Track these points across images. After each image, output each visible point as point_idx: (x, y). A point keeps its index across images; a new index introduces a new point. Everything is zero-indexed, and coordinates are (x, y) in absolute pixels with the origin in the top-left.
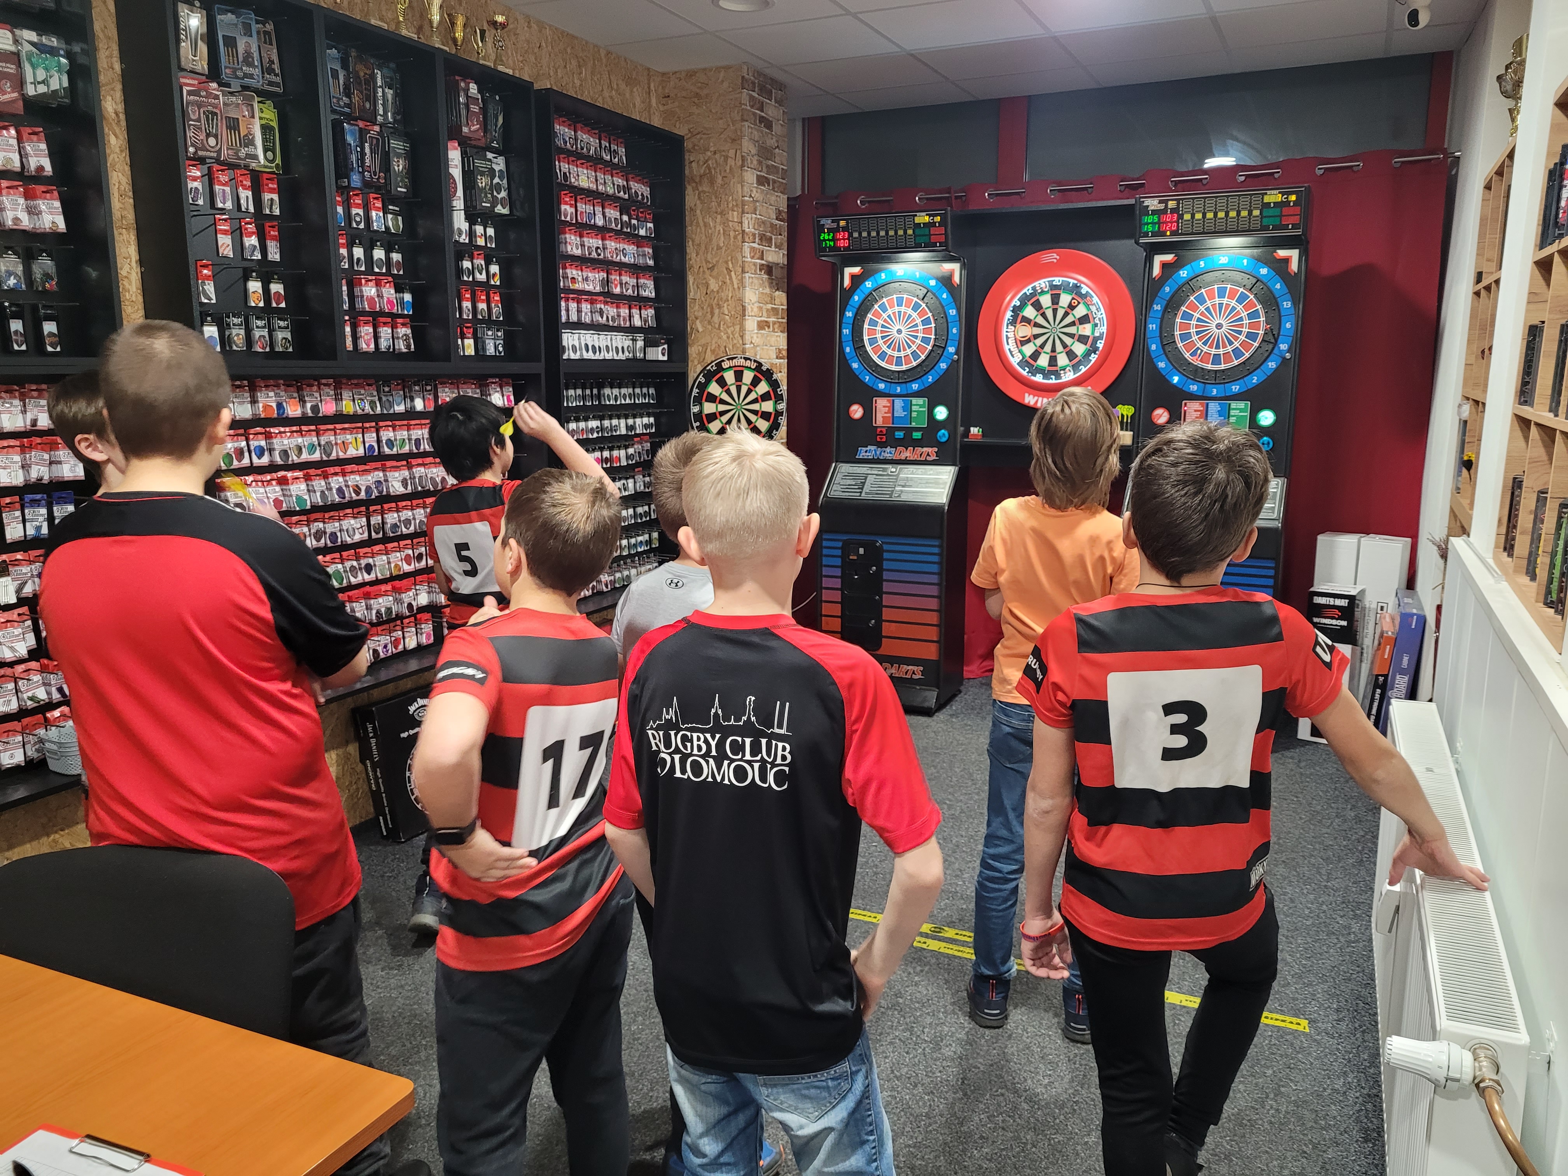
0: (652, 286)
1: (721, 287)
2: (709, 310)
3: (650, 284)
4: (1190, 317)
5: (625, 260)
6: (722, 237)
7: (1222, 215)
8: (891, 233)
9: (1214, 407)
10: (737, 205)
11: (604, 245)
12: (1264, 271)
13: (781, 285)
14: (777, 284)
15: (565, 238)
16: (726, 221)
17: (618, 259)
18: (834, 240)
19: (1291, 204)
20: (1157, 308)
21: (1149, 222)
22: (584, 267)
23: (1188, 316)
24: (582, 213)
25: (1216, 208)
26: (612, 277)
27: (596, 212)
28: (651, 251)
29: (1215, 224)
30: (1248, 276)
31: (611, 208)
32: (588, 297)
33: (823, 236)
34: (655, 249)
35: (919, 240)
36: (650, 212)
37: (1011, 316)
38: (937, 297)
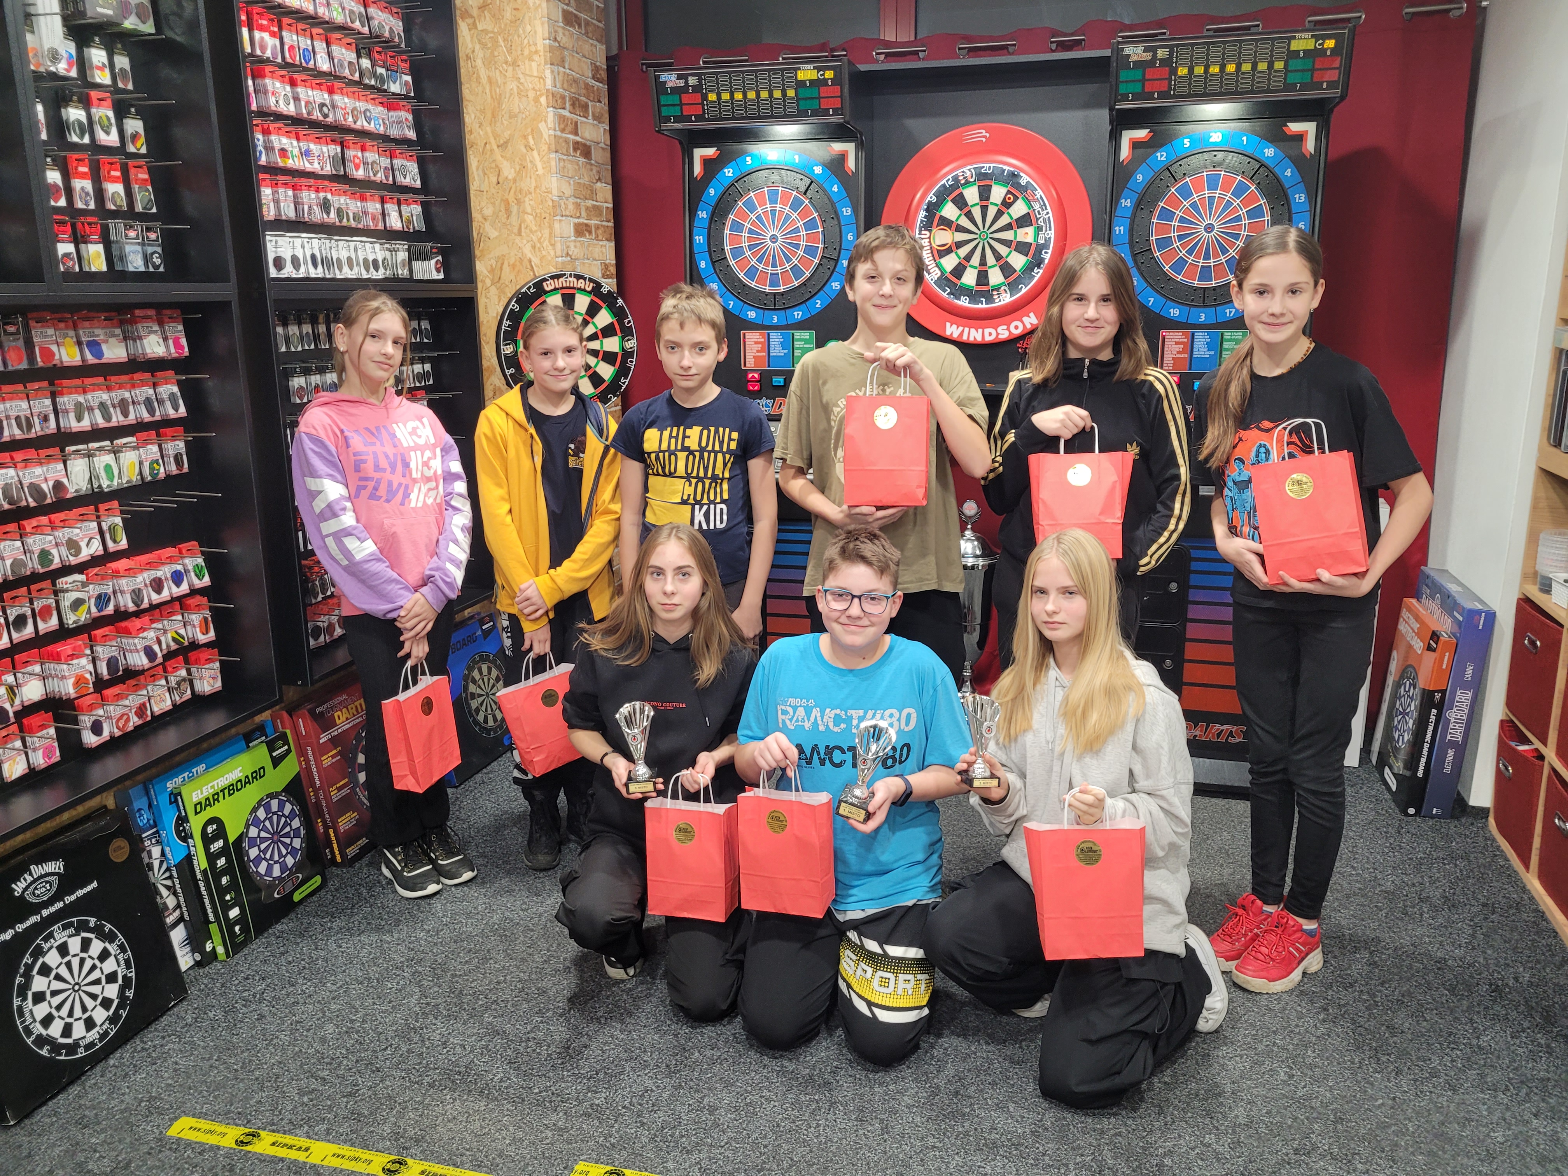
0: (416, 170)
1: (518, 173)
3: (413, 167)
4: (1171, 216)
5: (371, 127)
6: (516, 100)
7: (1231, 68)
8: (764, 94)
9: (1201, 337)
10: (536, 52)
11: (332, 101)
12: (1269, 152)
13: (603, 173)
14: (599, 172)
15: (265, 86)
16: (521, 76)
17: (358, 126)
18: (681, 105)
19: (1329, 53)
20: (1126, 203)
21: (1130, 79)
22: (301, 134)
23: (1167, 215)
24: (291, 48)
25: (1223, 59)
26: (350, 153)
27: (317, 50)
28: (410, 117)
29: (1221, 82)
30: (1249, 160)
31: (341, 46)
32: (312, 182)
33: (664, 100)
34: (416, 114)
35: (803, 105)
36: (404, 57)
37: (925, 217)
38: (824, 190)
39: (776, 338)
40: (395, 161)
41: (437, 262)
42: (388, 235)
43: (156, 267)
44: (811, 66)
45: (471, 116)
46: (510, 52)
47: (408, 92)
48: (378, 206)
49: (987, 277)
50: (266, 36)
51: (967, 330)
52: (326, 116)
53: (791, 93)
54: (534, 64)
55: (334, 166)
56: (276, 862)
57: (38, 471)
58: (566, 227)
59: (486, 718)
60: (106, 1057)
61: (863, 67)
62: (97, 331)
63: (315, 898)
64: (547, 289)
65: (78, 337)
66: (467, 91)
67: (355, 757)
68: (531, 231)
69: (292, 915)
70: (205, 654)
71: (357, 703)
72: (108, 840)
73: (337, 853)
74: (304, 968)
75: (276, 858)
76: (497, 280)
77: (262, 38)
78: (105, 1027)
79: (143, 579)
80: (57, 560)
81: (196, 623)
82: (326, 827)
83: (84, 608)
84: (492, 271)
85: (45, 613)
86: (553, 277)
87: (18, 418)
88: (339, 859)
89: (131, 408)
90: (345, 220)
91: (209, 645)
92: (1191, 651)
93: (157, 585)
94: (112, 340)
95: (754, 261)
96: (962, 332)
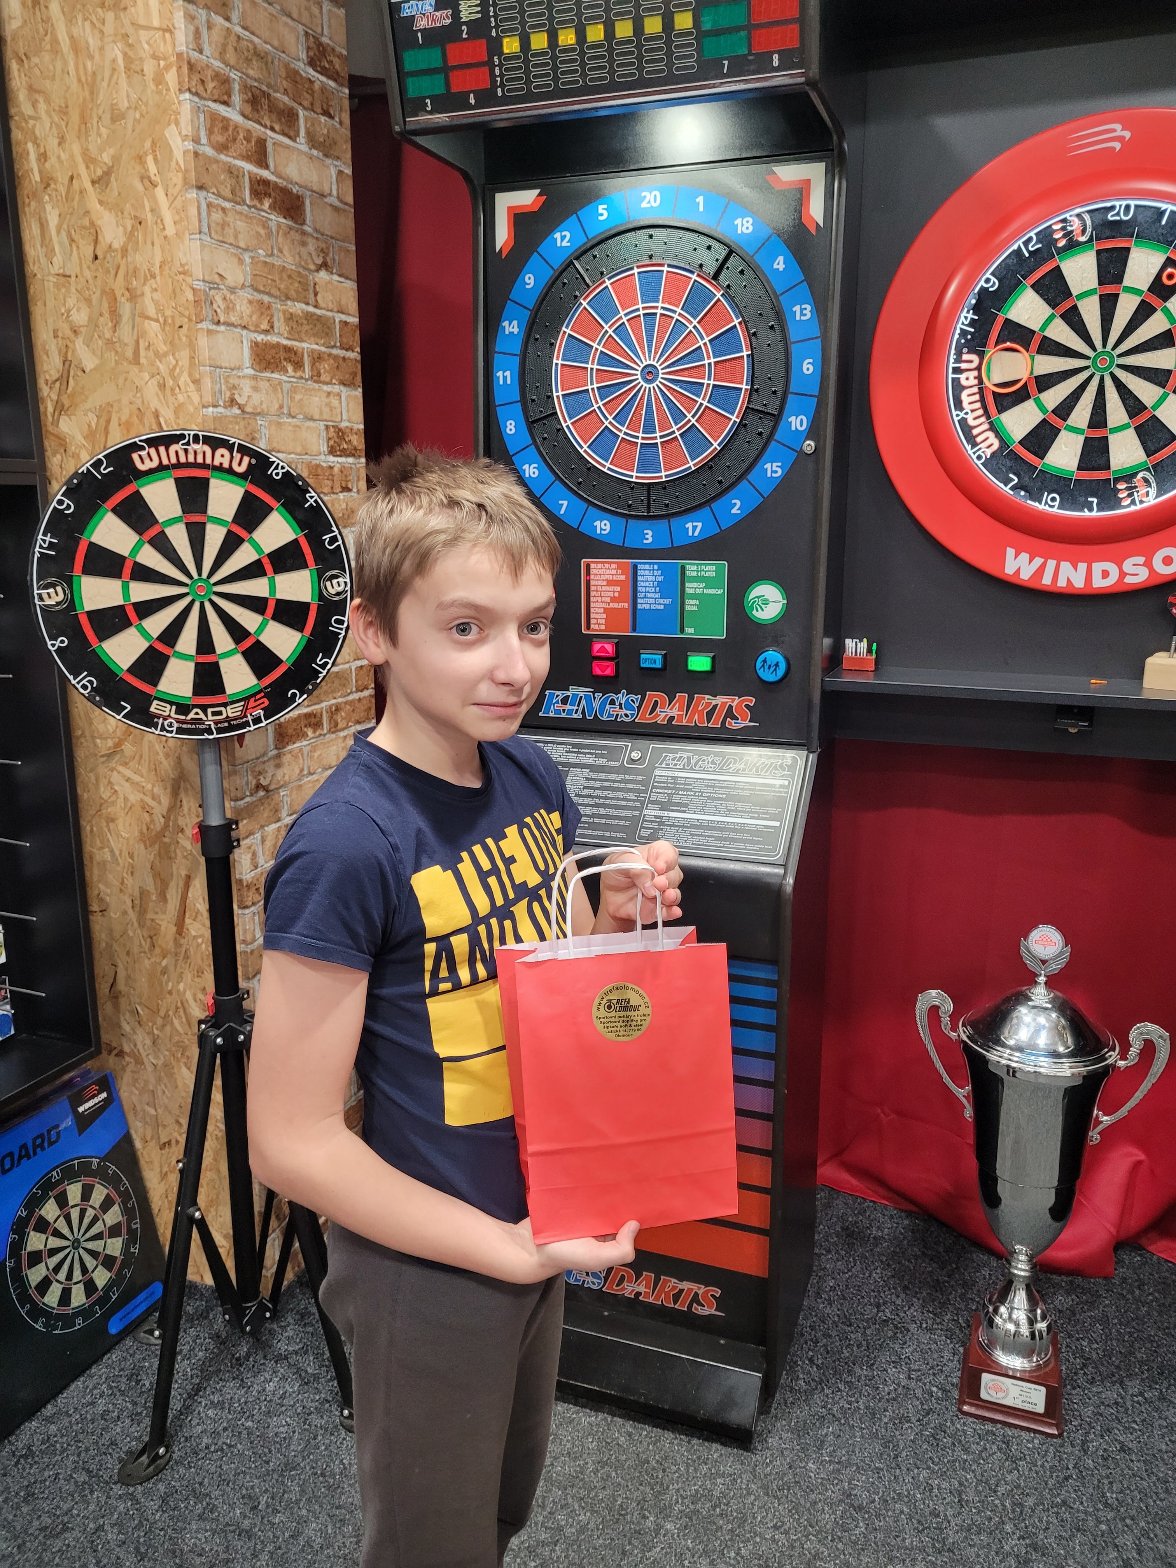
2: (105, 305)
6: (123, 81)
8: (624, 29)
13: (335, 255)
14: (323, 252)
18: (446, 69)
33: (411, 61)
35: (712, 48)
37: (972, 323)
38: (755, 270)
39: (649, 573)
49: (1104, 451)
53: (683, 21)
58: (229, 348)
68: (157, 354)
86: (153, 442)
95: (609, 420)
96: (1041, 569)
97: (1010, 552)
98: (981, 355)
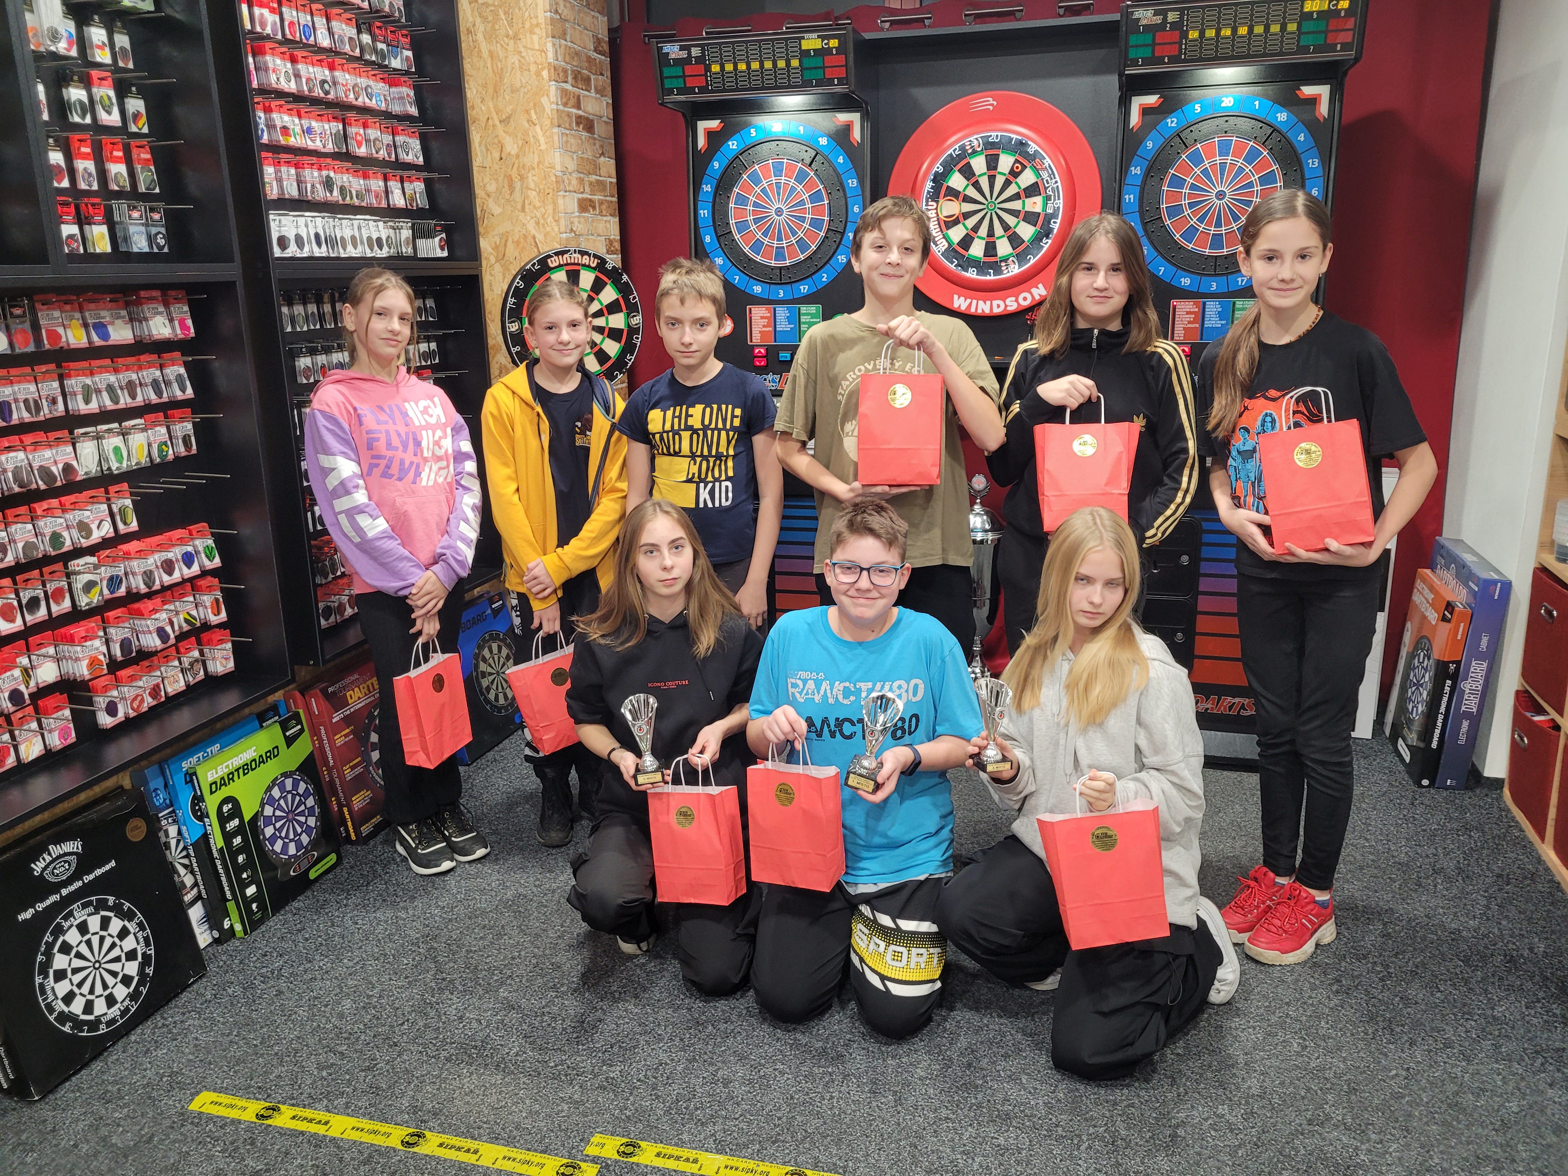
0: (419, 147)
1: (521, 148)
2: (506, 182)
3: (415, 144)
4: (1181, 183)
5: (372, 104)
6: (518, 73)
7: (1243, 31)
8: (768, 65)
9: (1212, 307)
10: (537, 25)
11: (333, 77)
12: (1282, 116)
13: (606, 148)
14: (602, 146)
15: (265, 63)
16: (522, 50)
17: (359, 102)
18: (684, 76)
19: (1343, 14)
20: (1136, 171)
21: (1140, 42)
22: (303, 111)
23: (1178, 182)
24: (291, 24)
25: (1235, 22)
26: (352, 130)
27: (317, 26)
28: (412, 93)
29: (1233, 46)
30: (1261, 125)
31: (341, 22)
32: (314, 160)
33: (667, 72)
34: (418, 89)
35: (808, 75)
36: (405, 32)
37: (932, 188)
38: (829, 162)
39: (782, 312)
40: (397, 138)
41: (441, 240)
42: (391, 213)
43: (161, 248)
44: (815, 35)
45: (472, 91)
46: (511, 25)
47: (409, 67)
48: (381, 183)
49: (995, 248)
50: (266, 12)
51: (974, 302)
52: (327, 93)
53: (795, 63)
54: (535, 37)
55: (335, 143)
56: (291, 841)
57: (48, 453)
58: (569, 203)
59: (497, 696)
60: (127, 1034)
61: (868, 36)
62: (103, 313)
63: (330, 876)
64: (552, 265)
65: (84, 318)
66: (469, 66)
67: (368, 736)
68: (535, 207)
69: (309, 893)
70: (218, 634)
71: (369, 683)
72: (124, 820)
73: (351, 831)
74: (321, 944)
75: (291, 836)
76: (501, 258)
77: (262, 15)
78: (126, 1004)
79: (153, 560)
80: (68, 543)
81: (208, 604)
82: (340, 806)
83: (97, 590)
84: (496, 248)
85: (58, 595)
86: (557, 254)
87: (26, 401)
88: (353, 837)
89: (139, 390)
90: (348, 198)
91: (221, 626)
92: (1202, 624)
93: (168, 567)
94: (119, 322)
95: (759, 235)
96: (970, 304)
97: (956, 297)
98: (937, 202)
